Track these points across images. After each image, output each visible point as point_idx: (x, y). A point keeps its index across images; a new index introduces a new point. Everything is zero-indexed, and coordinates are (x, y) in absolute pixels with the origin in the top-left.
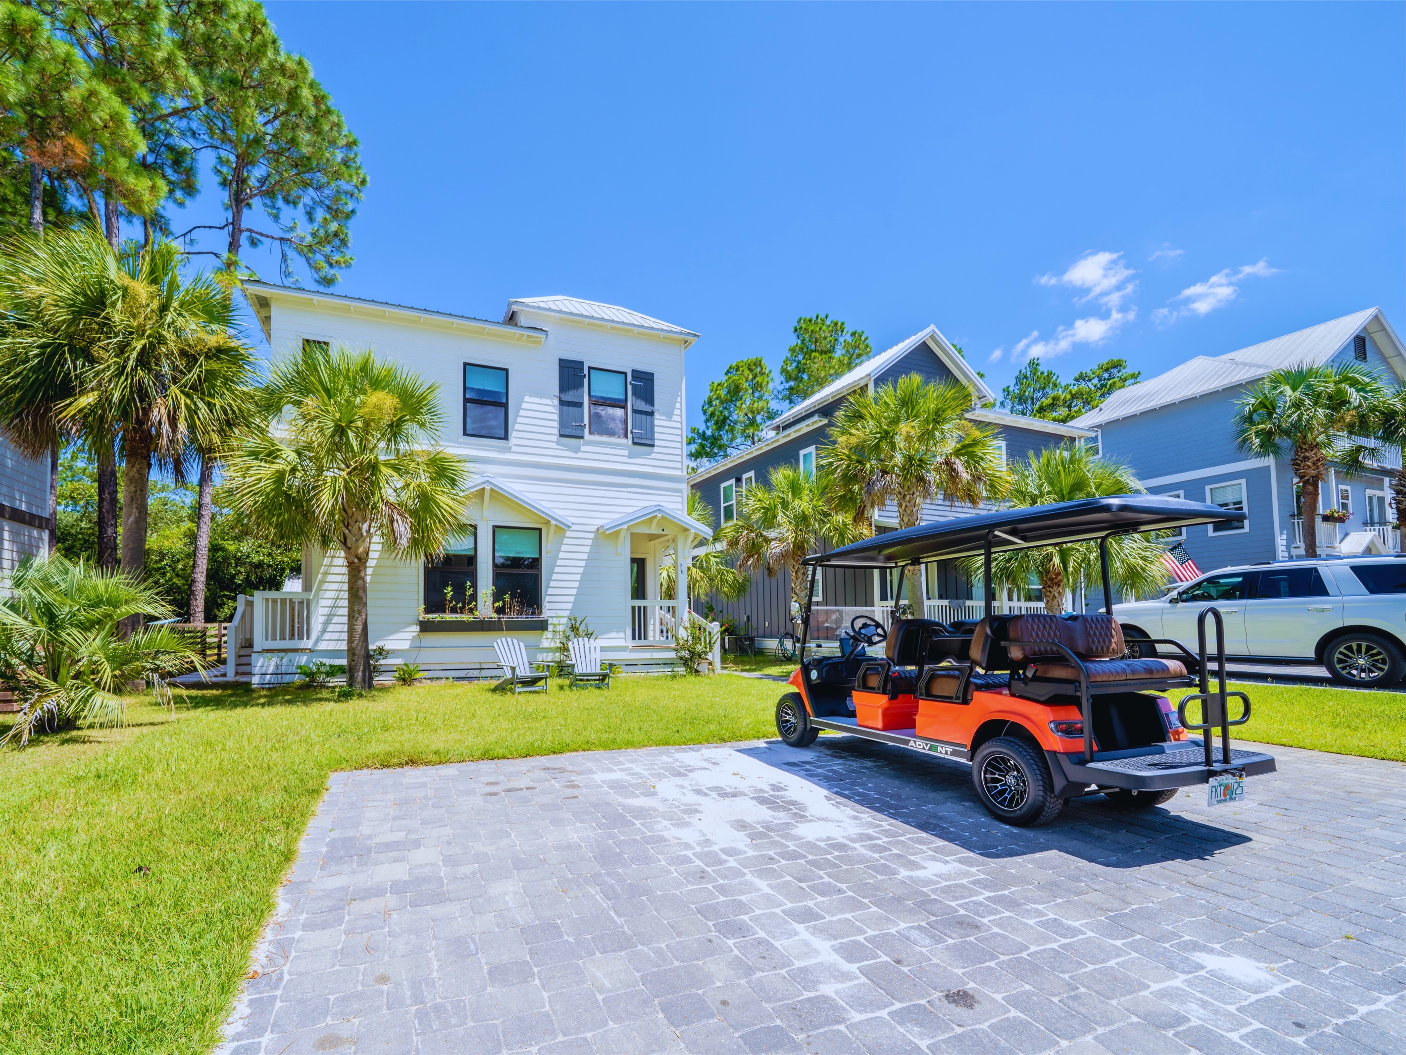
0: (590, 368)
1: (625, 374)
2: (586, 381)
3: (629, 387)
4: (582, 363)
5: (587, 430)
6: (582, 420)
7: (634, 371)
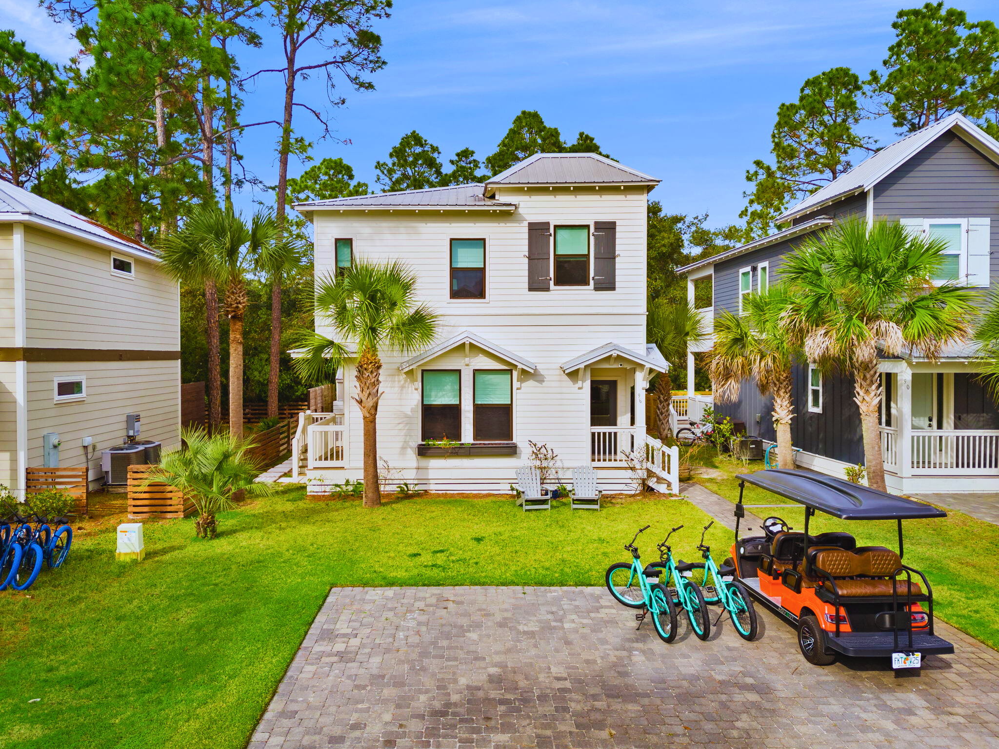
0: (556, 227)
1: (588, 227)
2: (552, 239)
3: (592, 239)
4: (548, 223)
5: (552, 283)
6: (548, 275)
7: (596, 223)
